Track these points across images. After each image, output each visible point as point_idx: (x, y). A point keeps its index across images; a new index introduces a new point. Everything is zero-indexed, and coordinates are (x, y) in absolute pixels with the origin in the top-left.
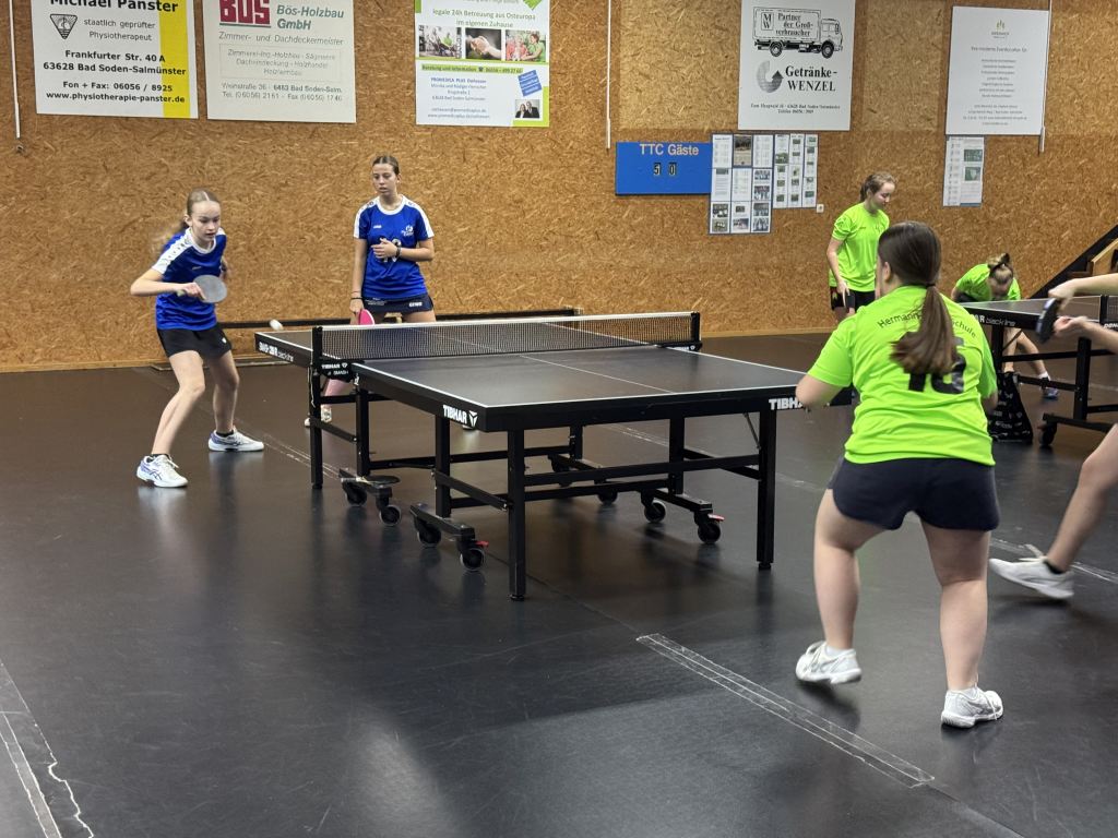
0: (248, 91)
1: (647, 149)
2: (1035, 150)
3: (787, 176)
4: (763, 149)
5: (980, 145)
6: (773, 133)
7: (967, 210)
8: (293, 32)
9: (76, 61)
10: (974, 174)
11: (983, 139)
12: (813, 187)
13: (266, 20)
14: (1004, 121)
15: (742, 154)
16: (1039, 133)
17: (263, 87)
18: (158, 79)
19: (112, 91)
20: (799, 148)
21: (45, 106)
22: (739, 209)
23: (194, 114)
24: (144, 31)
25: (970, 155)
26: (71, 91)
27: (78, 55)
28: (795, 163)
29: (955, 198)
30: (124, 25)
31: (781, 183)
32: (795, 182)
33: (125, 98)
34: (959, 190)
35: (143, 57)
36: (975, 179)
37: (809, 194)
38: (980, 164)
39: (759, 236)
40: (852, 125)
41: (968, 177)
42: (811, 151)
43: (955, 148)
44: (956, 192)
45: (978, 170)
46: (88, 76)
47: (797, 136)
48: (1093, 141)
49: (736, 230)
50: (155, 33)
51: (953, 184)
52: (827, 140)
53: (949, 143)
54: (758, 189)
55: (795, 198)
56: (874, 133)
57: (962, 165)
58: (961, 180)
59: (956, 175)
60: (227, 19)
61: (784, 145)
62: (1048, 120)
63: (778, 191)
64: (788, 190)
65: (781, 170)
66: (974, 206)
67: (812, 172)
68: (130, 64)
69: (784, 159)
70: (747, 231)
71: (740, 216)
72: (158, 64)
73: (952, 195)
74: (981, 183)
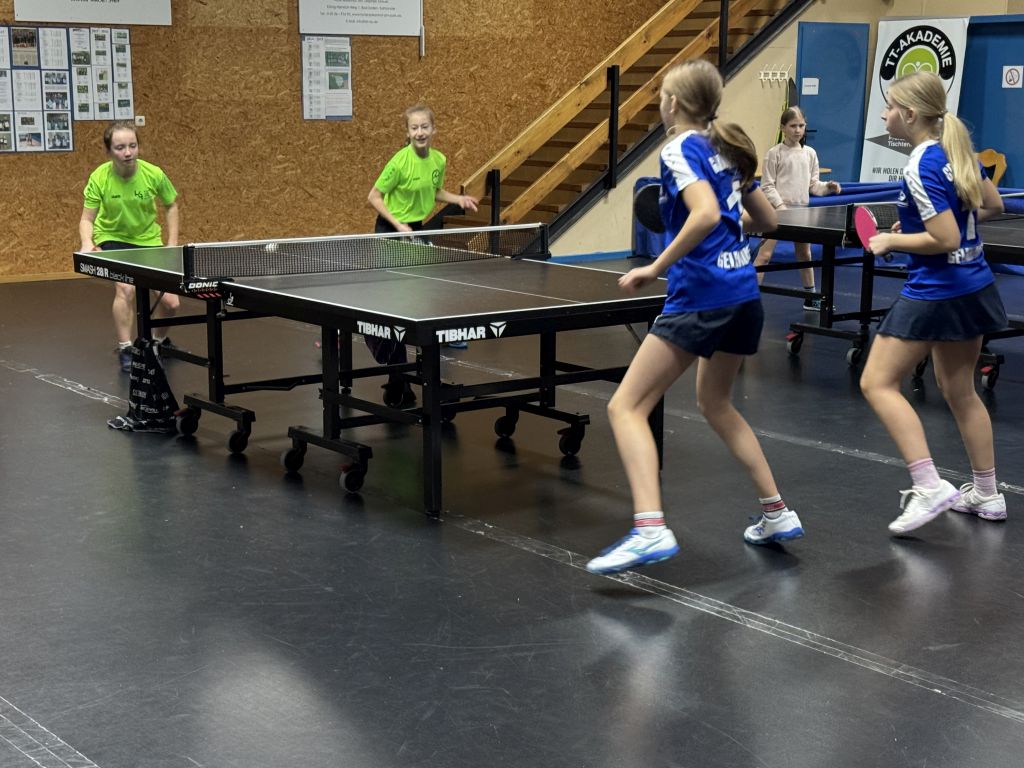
2: (415, 53)
3: (91, 80)
4: (52, 48)
5: (345, 47)
6: (66, 26)
7: (335, 124)
10: (339, 81)
11: (348, 39)
12: (128, 94)
14: (373, 19)
15: (24, 53)
16: (417, 34)
20: (105, 45)
22: (26, 121)
25: (332, 58)
28: (98, 64)
29: (319, 110)
31: (83, 89)
32: (103, 88)
34: (322, 100)
36: (342, 87)
37: (123, 103)
38: (348, 70)
39: (58, 154)
40: (174, 19)
41: (333, 85)
42: (121, 49)
43: (314, 51)
44: (319, 103)
45: (345, 76)
47: (100, 31)
48: (485, 43)
49: (23, 147)
51: (314, 93)
52: (142, 37)
53: (305, 44)
54: (50, 96)
55: (104, 108)
56: (205, 30)
57: (324, 71)
58: (323, 89)
59: (318, 82)
61: (81, 41)
62: (427, 19)
63: (79, 99)
64: (93, 98)
65: (82, 72)
66: (343, 119)
67: (125, 75)
69: (84, 59)
70: (41, 149)
71: (27, 129)
73: (314, 106)
74: (349, 92)
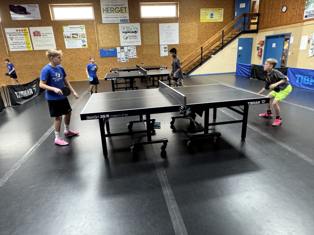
0: (40, 46)
1: (105, 50)
3: (131, 53)
4: (126, 49)
5: (167, 46)
6: (127, 46)
7: (165, 57)
8: (45, 37)
9: (14, 44)
10: (166, 51)
12: (136, 54)
13: (40, 35)
14: (171, 42)
15: (122, 50)
16: (178, 44)
17: (41, 45)
18: (26, 45)
19: (20, 47)
20: (132, 48)
21: (11, 50)
22: (123, 58)
23: (32, 50)
24: (23, 39)
25: (165, 48)
26: (14, 48)
27: (14, 43)
28: (132, 51)
29: (163, 55)
30: (20, 38)
31: (130, 54)
32: (132, 54)
33: (22, 48)
35: (23, 42)
37: (135, 56)
38: (167, 49)
39: (127, 62)
40: (142, 44)
41: (165, 51)
42: (135, 49)
46: (16, 46)
47: (132, 47)
48: (189, 44)
49: (122, 62)
50: (24, 39)
52: (137, 47)
53: (161, 46)
54: (126, 55)
55: (133, 56)
56: (146, 45)
57: (164, 50)
58: (163, 52)
60: (35, 36)
61: (129, 48)
62: (180, 42)
63: (129, 55)
64: (131, 55)
65: (129, 52)
67: (135, 52)
68: (22, 43)
69: (130, 50)
70: (124, 62)
71: (123, 59)
72: (26, 43)
74: (167, 52)
